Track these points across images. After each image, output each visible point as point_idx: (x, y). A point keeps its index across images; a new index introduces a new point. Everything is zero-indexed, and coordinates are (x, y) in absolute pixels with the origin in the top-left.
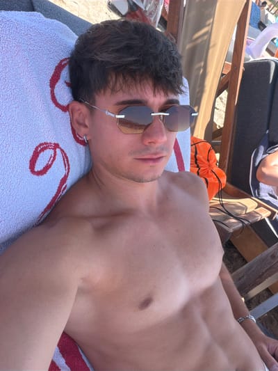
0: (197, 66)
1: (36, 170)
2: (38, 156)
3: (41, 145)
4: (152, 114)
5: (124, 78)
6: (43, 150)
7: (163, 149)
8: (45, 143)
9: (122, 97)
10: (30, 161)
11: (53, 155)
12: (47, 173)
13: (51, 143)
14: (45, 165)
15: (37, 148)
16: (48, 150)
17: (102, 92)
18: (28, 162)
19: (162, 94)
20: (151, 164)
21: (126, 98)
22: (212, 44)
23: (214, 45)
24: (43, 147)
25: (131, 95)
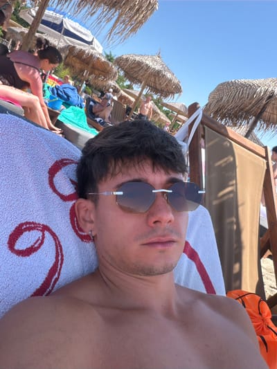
0: (228, 220)
1: (16, 247)
2: (22, 233)
3: (27, 223)
4: (153, 191)
5: (123, 161)
6: (29, 229)
7: (172, 231)
8: (33, 223)
9: (122, 179)
10: (10, 236)
11: (41, 238)
12: (31, 256)
13: (39, 224)
14: (29, 246)
15: (21, 225)
16: (35, 231)
17: (103, 179)
18: (8, 236)
19: (163, 171)
20: (160, 247)
21: (126, 179)
22: (240, 203)
23: (243, 204)
24: (30, 226)
25: (130, 175)
